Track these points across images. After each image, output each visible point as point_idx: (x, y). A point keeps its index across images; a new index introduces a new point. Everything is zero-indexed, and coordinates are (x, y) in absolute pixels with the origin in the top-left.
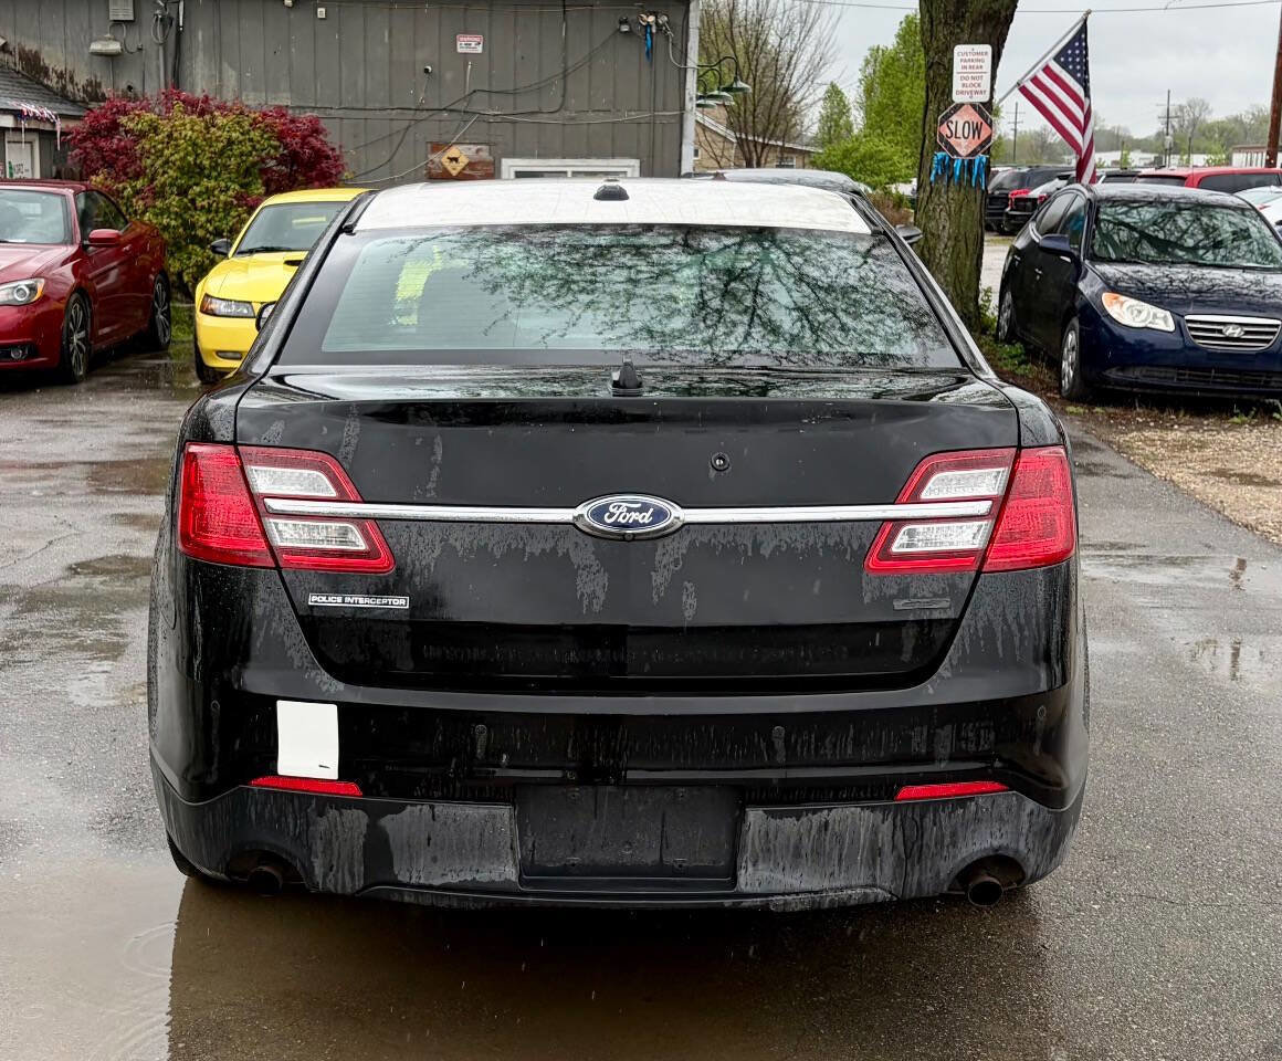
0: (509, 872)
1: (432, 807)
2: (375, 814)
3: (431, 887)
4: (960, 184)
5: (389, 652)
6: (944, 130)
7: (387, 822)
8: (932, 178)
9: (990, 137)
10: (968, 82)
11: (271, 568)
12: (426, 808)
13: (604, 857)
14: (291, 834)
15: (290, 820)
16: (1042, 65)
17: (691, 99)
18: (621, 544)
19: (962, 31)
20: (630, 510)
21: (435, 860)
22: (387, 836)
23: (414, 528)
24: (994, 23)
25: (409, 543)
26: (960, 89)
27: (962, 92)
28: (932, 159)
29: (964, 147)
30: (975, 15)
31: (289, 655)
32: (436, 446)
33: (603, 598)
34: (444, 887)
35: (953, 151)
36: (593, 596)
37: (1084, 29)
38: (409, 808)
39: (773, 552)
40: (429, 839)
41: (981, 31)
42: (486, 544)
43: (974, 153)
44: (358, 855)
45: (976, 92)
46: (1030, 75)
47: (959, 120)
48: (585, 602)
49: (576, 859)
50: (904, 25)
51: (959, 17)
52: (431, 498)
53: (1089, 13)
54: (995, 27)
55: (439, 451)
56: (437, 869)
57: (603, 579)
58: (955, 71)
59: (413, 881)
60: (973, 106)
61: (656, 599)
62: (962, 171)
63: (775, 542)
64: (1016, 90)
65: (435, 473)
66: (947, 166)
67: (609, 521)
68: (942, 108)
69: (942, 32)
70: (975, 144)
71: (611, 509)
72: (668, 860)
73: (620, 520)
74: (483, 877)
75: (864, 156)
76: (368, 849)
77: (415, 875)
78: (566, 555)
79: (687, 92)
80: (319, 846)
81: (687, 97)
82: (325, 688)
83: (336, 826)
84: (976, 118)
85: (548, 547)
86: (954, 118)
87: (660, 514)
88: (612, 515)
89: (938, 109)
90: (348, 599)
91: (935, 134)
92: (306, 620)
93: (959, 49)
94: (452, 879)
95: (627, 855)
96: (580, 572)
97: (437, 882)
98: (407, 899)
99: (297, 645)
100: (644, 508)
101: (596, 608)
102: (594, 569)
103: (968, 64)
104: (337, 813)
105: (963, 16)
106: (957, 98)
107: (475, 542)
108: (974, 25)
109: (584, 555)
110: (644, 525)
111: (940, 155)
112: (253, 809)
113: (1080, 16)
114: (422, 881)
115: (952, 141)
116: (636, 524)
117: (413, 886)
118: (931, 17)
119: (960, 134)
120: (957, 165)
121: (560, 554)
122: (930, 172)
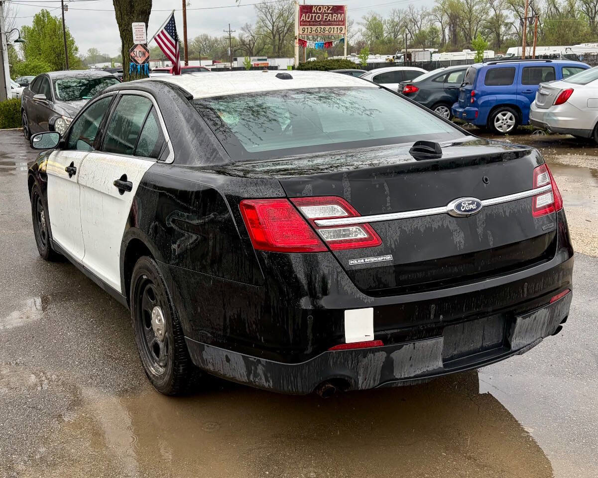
0: (440, 364)
1: (414, 344)
2: (389, 351)
3: (410, 378)
4: (140, 74)
5: (386, 280)
6: (132, 54)
7: (394, 355)
8: (130, 72)
9: (149, 57)
10: (138, 36)
11: (327, 251)
12: (412, 345)
13: (465, 349)
14: (350, 368)
15: (350, 362)
16: (160, 30)
17: (5, 45)
18: (465, 219)
19: (134, 17)
20: (469, 204)
21: (411, 366)
22: (393, 360)
23: (386, 224)
24: (145, 14)
25: (386, 231)
26: (136, 39)
27: (137, 40)
28: (129, 66)
29: (140, 60)
30: (138, 12)
31: (345, 289)
32: (385, 187)
33: (463, 242)
34: (415, 377)
35: (137, 62)
36: (460, 242)
37: (173, 17)
38: (405, 346)
39: (509, 214)
40: (411, 358)
41: (140, 17)
42: (417, 227)
43: (144, 63)
44: (379, 371)
45: (142, 40)
46: (157, 34)
47: (137, 50)
48: (458, 245)
49: (456, 352)
50: (35, 18)
51: (132, 12)
52: (390, 210)
53: (174, 10)
54: (145, 16)
55: (387, 188)
56: (412, 369)
57: (462, 235)
58: (133, 33)
59: (403, 377)
60: (141, 45)
61: (480, 240)
62: (141, 69)
63: (509, 210)
64: (153, 40)
65: (388, 199)
66: (135, 68)
67: (463, 210)
68: (130, 46)
69: (126, 18)
70: (144, 59)
71: (463, 205)
72: (484, 344)
73: (467, 209)
74: (430, 368)
75: (34, 67)
76: (384, 368)
77: (403, 374)
78: (447, 226)
79: (3, 43)
80: (361, 371)
81: (3, 45)
82: (366, 301)
83: (371, 361)
84: (143, 50)
85: (440, 224)
86: (135, 50)
87: (478, 205)
88: (464, 207)
89: (129, 46)
90: (366, 260)
91: (129, 56)
92: (349, 272)
93: (133, 24)
94: (419, 372)
95: (472, 347)
96: (454, 233)
97: (412, 375)
98: (399, 385)
99: (347, 285)
100: (473, 203)
101: (462, 247)
102: (458, 230)
103: (138, 30)
104: (372, 355)
105: (134, 12)
106: (135, 43)
107: (413, 226)
108: (139, 15)
109: (453, 225)
110: (474, 210)
111: (132, 64)
112: (331, 361)
113: (171, 12)
114: (406, 376)
115: (136, 58)
116: (472, 210)
117: (402, 379)
118: (121, 12)
119: (138, 56)
120: (139, 67)
121: (445, 226)
122: (129, 70)
